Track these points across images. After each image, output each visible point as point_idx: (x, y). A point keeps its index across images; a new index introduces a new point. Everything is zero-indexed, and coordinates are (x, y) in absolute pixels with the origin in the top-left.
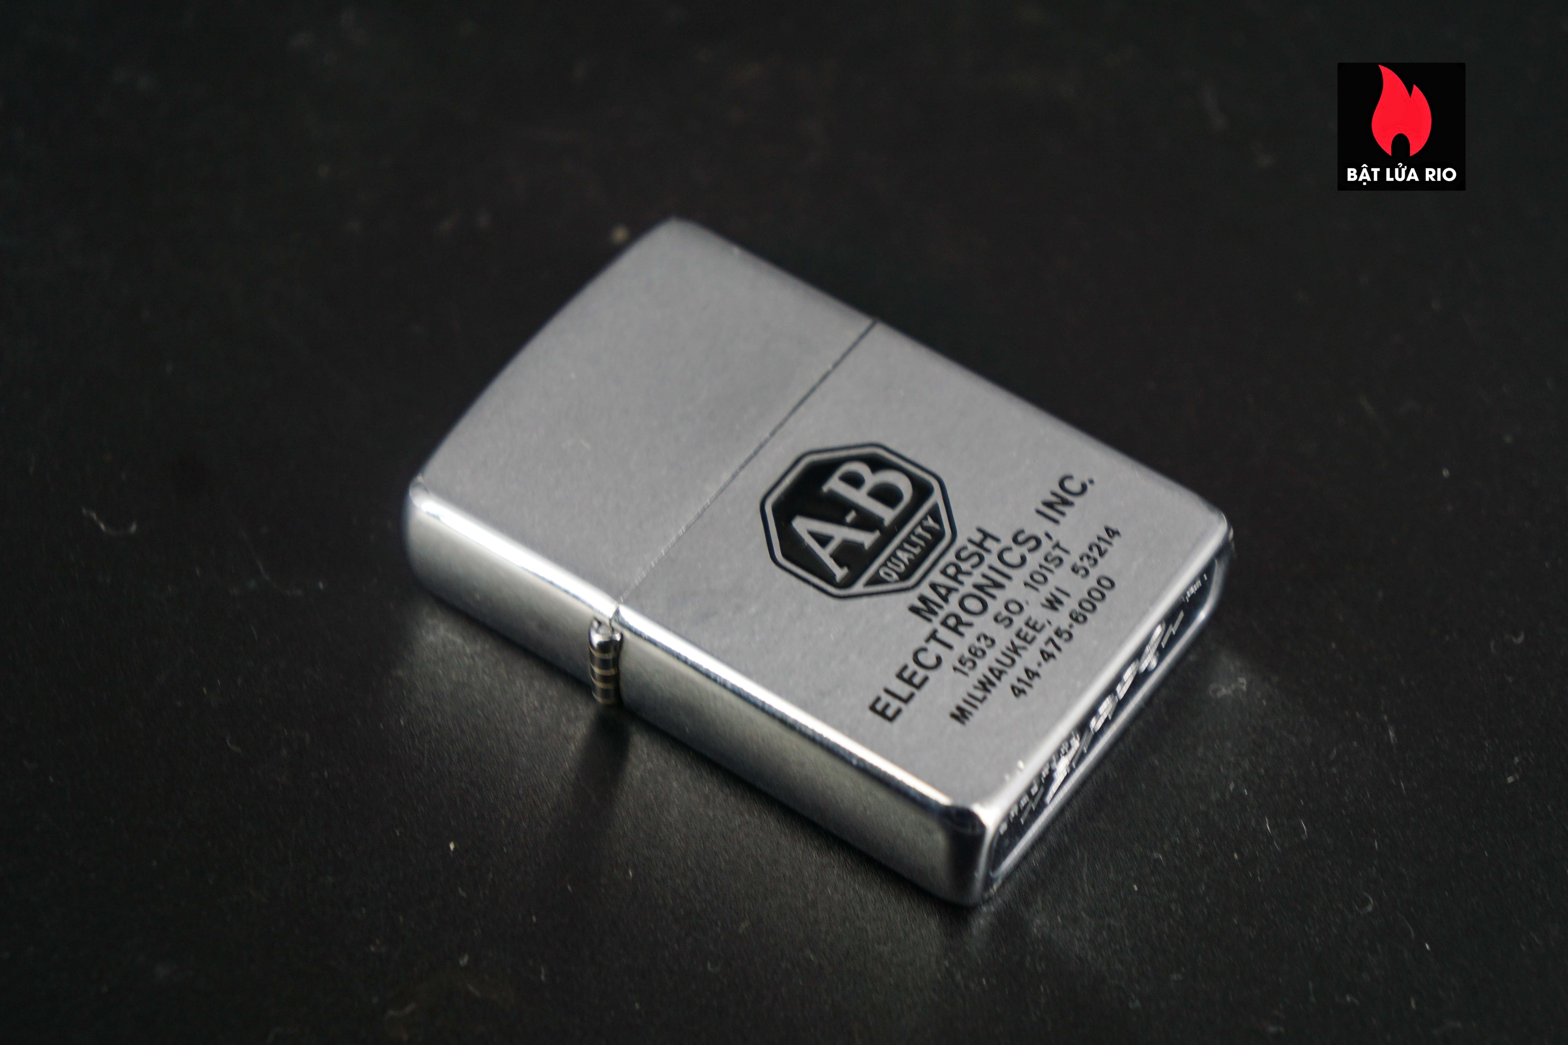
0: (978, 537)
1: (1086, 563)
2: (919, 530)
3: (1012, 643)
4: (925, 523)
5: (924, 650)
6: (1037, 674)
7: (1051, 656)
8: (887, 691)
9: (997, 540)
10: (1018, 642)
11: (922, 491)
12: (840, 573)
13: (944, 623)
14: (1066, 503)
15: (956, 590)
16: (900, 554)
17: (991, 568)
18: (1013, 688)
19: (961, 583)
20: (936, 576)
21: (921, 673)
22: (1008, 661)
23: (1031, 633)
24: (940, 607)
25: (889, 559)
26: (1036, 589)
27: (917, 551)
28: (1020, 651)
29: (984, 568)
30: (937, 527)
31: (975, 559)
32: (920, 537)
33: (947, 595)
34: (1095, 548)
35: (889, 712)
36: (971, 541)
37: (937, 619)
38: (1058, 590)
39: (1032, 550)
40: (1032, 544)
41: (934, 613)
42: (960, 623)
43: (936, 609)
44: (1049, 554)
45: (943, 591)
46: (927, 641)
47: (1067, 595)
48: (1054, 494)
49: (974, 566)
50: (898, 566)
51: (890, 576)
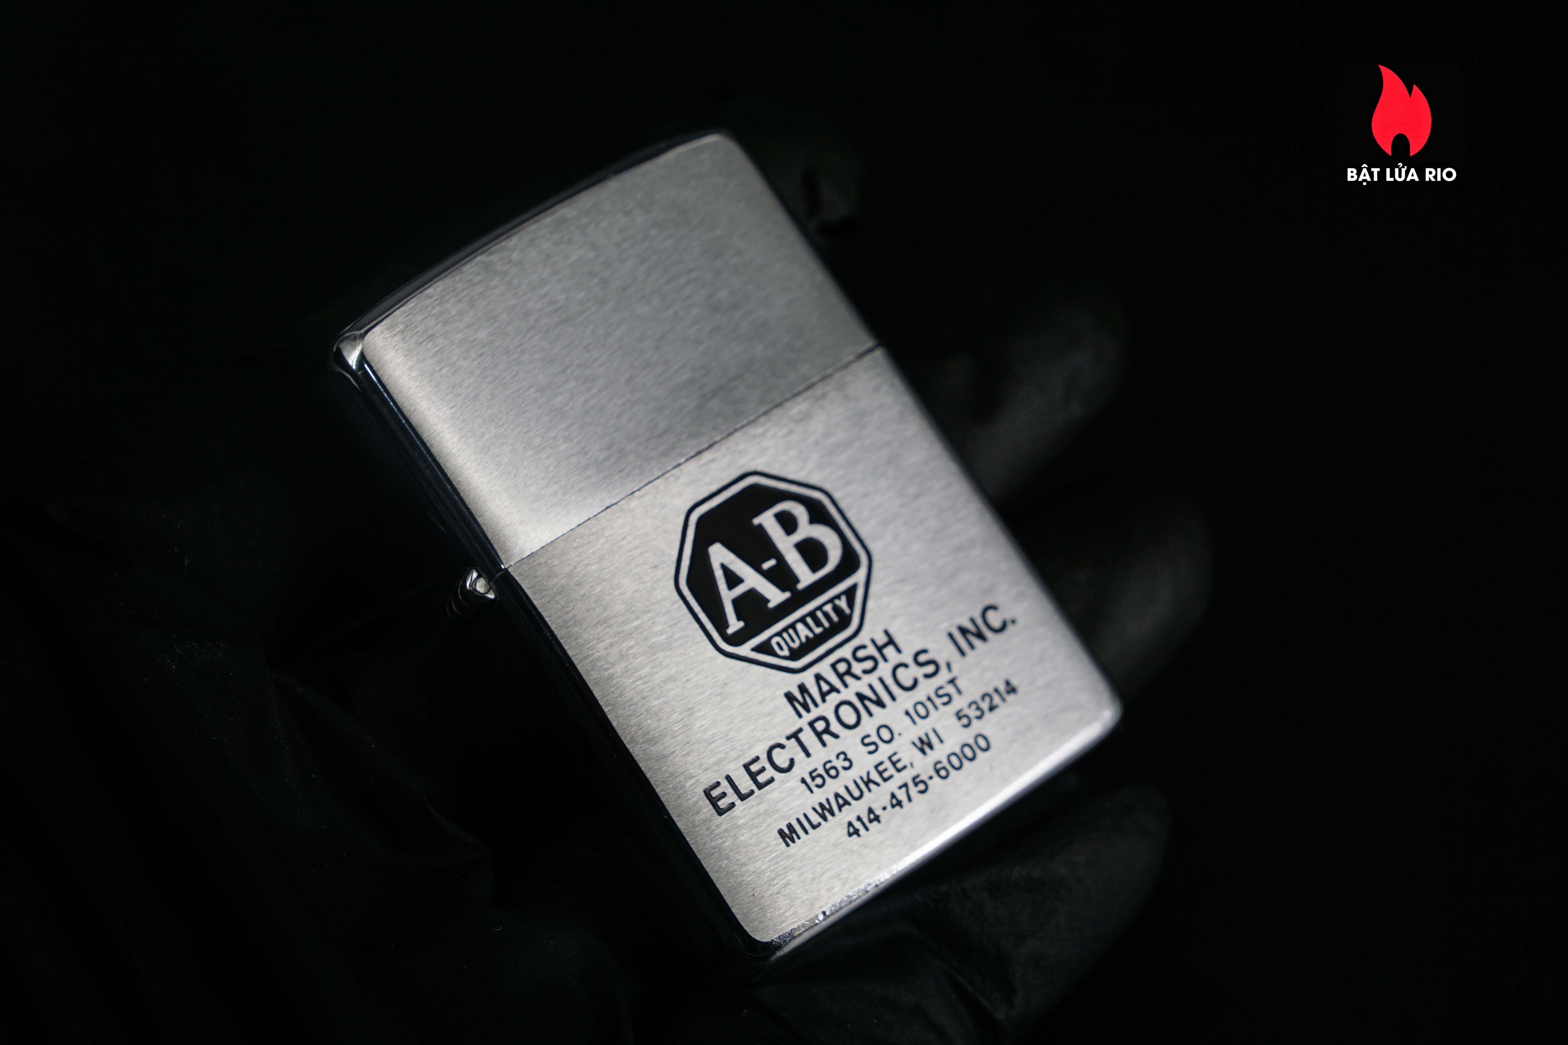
0: (881, 640)
1: (973, 713)
2: (828, 608)
3: (868, 773)
4: (837, 602)
5: (782, 746)
6: (877, 819)
7: (899, 803)
8: (728, 778)
9: (899, 651)
10: (875, 776)
11: (849, 564)
12: (735, 625)
13: (811, 724)
14: (980, 636)
15: (838, 691)
16: (800, 627)
17: (881, 680)
18: (850, 824)
19: (846, 685)
20: (824, 668)
21: (770, 772)
22: (856, 794)
23: (891, 771)
24: (816, 705)
25: (785, 630)
26: (914, 722)
27: (818, 630)
28: (872, 786)
29: (873, 679)
30: (847, 611)
31: (869, 664)
32: (826, 615)
33: (829, 692)
34: (987, 699)
35: (722, 804)
36: (873, 641)
37: (808, 717)
38: (935, 731)
39: (927, 676)
40: (930, 669)
41: (808, 710)
42: (827, 730)
43: (811, 706)
44: (941, 688)
45: (825, 688)
46: (788, 738)
47: (941, 741)
48: (973, 621)
49: (866, 672)
50: (793, 641)
51: (781, 648)
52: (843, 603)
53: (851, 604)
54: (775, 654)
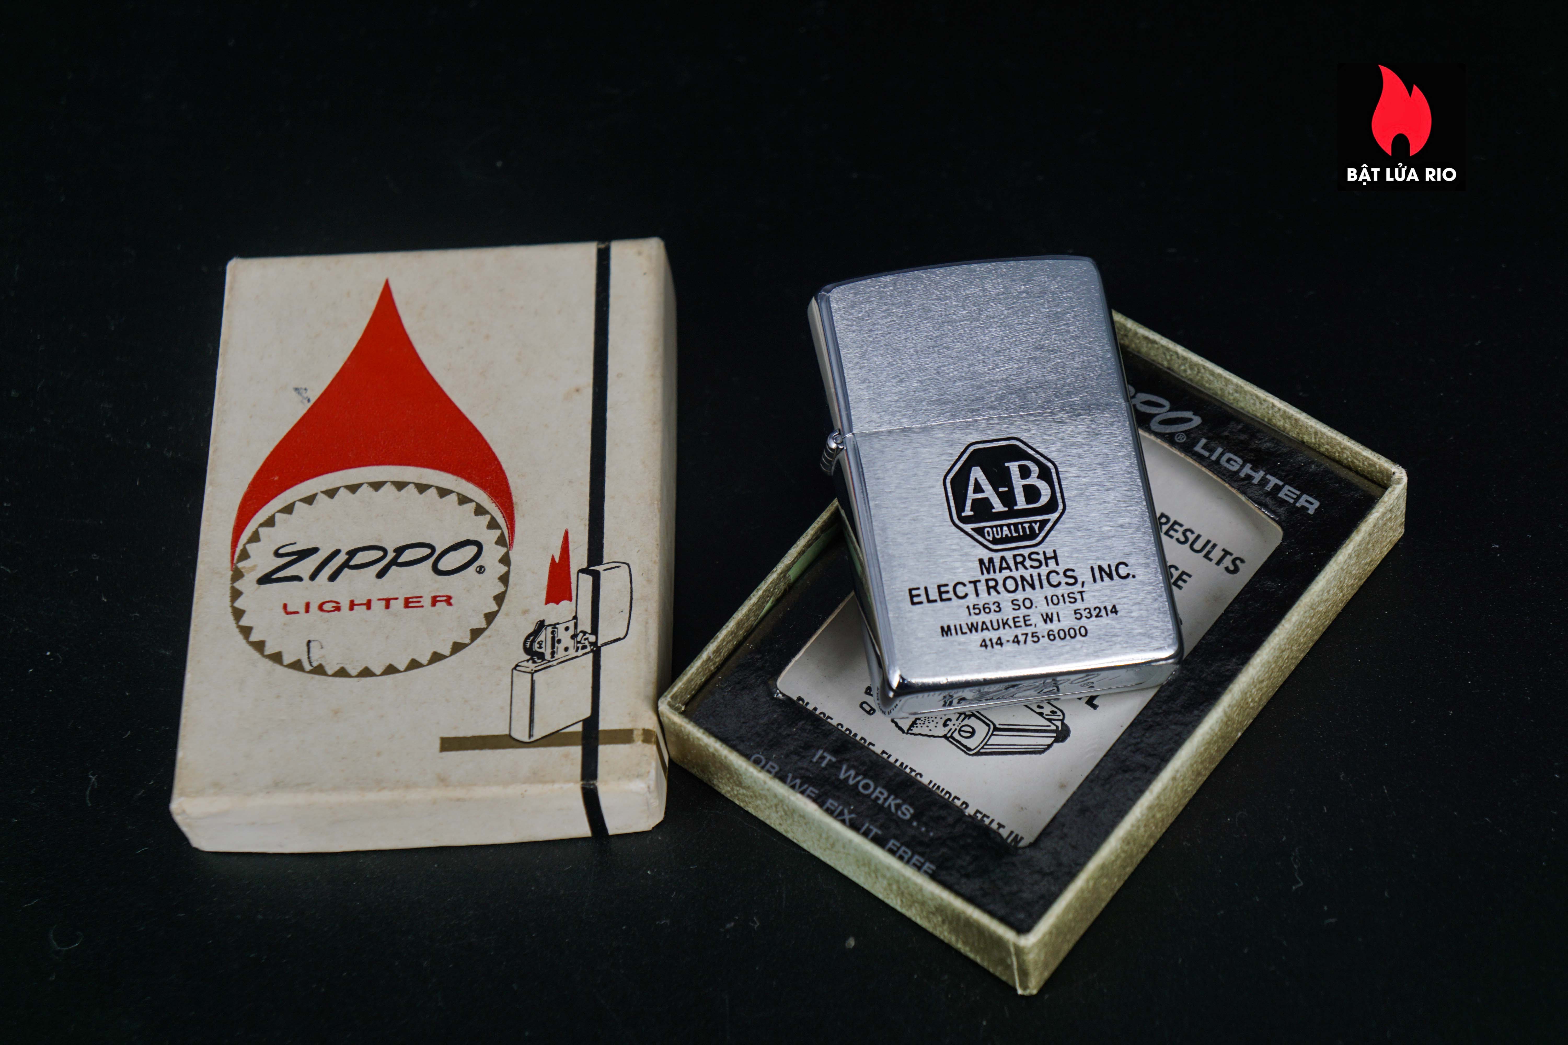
0: (1050, 554)
1: (1085, 614)
2: (1027, 525)
3: (1008, 619)
4: (1034, 524)
5: (964, 585)
6: (1001, 644)
7: (1018, 642)
8: (926, 589)
9: (1057, 564)
10: (1011, 623)
11: (1051, 507)
12: (968, 512)
13: (987, 581)
14: (1110, 576)
15: (1011, 570)
16: (1005, 528)
17: (1039, 575)
18: (984, 641)
19: (1017, 569)
20: (1009, 555)
21: (951, 595)
22: (996, 626)
23: (1022, 624)
24: (995, 572)
25: (996, 526)
26: (1048, 604)
27: (1015, 534)
28: (1006, 626)
29: (1035, 572)
30: (1037, 531)
31: (1036, 564)
32: (1024, 529)
33: (1005, 568)
34: (1098, 610)
35: (916, 600)
36: (1044, 553)
37: (986, 576)
38: (1058, 614)
39: (1067, 583)
40: (1072, 581)
41: (989, 572)
42: (995, 588)
43: (992, 571)
44: (1073, 593)
45: (1004, 565)
46: (970, 582)
47: (1059, 621)
48: (1109, 566)
49: (1032, 567)
50: (998, 534)
51: (989, 535)
52: (1036, 527)
53: (1041, 529)
54: (984, 537)
